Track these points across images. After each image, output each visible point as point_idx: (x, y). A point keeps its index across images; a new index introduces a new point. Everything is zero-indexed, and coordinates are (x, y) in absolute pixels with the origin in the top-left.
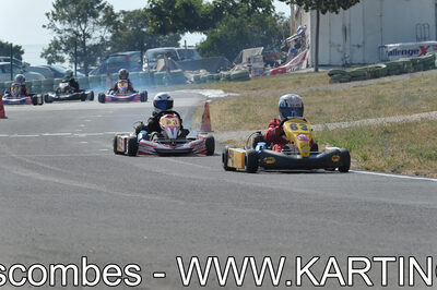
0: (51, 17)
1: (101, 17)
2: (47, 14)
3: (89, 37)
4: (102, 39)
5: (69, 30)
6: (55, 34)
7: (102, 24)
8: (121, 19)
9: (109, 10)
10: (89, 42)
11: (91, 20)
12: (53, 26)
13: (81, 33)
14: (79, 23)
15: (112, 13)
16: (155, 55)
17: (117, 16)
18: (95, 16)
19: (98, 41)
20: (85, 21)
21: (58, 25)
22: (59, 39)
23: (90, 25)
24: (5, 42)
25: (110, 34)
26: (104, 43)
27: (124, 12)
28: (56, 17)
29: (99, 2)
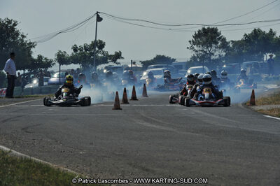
0: (192, 43)
1: (219, 44)
2: (190, 42)
3: (213, 54)
4: (220, 56)
5: (201, 51)
6: (194, 52)
7: (220, 48)
8: (231, 45)
9: (224, 40)
10: (213, 57)
11: (214, 45)
12: (193, 48)
13: (208, 52)
14: (207, 47)
15: (226, 42)
17: (228, 43)
18: (216, 43)
19: (217, 57)
20: (211, 46)
21: (196, 47)
22: (196, 55)
23: (213, 48)
24: (166, 56)
25: (224, 54)
27: (232, 41)
28: (194, 43)
29: (218, 35)
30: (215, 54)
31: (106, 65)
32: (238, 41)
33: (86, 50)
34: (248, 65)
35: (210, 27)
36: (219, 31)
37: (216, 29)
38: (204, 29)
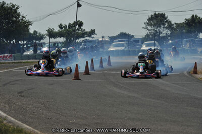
0: (146, 24)
1: (166, 25)
2: (145, 23)
5: (153, 30)
6: (148, 31)
7: (166, 28)
8: (175, 26)
9: (170, 22)
10: (161, 35)
11: (162, 26)
12: (147, 28)
13: (158, 31)
14: (157, 28)
15: (171, 24)
17: (173, 25)
18: (164, 25)
19: (165, 34)
20: (160, 27)
21: (149, 27)
22: (149, 33)
23: (162, 28)
25: (170, 32)
26: (167, 36)
27: (176, 23)
28: (148, 24)
29: (166, 19)
30: (163, 33)
31: (83, 39)
32: (180, 24)
33: (69, 27)
34: (187, 41)
35: (160, 13)
36: (166, 16)
37: (164, 15)
38: (155, 14)
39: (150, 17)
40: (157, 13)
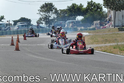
0: (39, 11)
1: (54, 11)
2: (38, 10)
3: (50, 17)
4: (54, 17)
5: (44, 15)
6: (41, 16)
7: (54, 13)
8: (59, 12)
9: (56, 9)
10: (50, 18)
11: (51, 12)
12: (40, 13)
13: (48, 16)
14: (47, 13)
15: (57, 10)
16: (69, 22)
17: (58, 11)
18: (52, 11)
19: (53, 18)
20: (49, 12)
21: (41, 13)
22: (41, 17)
24: (26, 18)
25: (56, 16)
26: (54, 19)
27: (60, 10)
28: (41, 11)
29: (53, 7)
32: (63, 10)
35: (49, 3)
36: (53, 5)
37: (52, 4)
38: (46, 4)
39: (42, 6)
40: (47, 3)
